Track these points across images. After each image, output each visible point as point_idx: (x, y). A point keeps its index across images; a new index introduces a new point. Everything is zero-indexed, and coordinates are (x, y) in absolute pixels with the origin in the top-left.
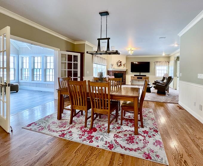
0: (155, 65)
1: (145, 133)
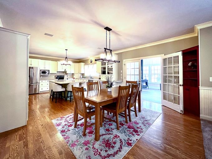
1: (70, 125)
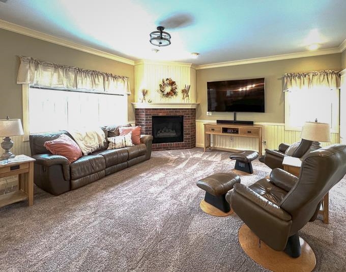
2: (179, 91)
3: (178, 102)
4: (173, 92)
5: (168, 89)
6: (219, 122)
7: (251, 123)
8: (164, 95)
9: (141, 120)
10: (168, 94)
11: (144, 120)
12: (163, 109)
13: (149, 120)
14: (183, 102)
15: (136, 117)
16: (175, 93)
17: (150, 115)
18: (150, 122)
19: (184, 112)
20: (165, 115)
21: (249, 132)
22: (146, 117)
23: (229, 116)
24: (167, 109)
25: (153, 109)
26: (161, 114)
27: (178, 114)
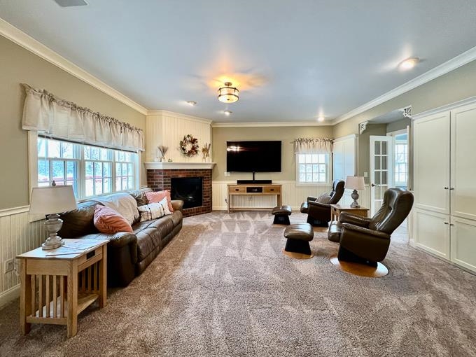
0: (295, 149)
2: (200, 149)
3: (199, 161)
4: (194, 151)
5: (189, 147)
6: (239, 182)
7: (270, 182)
8: (185, 153)
9: (156, 183)
10: (190, 153)
11: (160, 183)
12: (184, 170)
13: (167, 183)
14: (204, 162)
15: (148, 180)
16: (196, 151)
17: (169, 177)
18: (169, 186)
19: (203, 173)
20: (185, 176)
21: (272, 190)
22: (165, 180)
23: (248, 176)
24: (187, 170)
25: (172, 170)
26: (180, 176)
27: (198, 175)
